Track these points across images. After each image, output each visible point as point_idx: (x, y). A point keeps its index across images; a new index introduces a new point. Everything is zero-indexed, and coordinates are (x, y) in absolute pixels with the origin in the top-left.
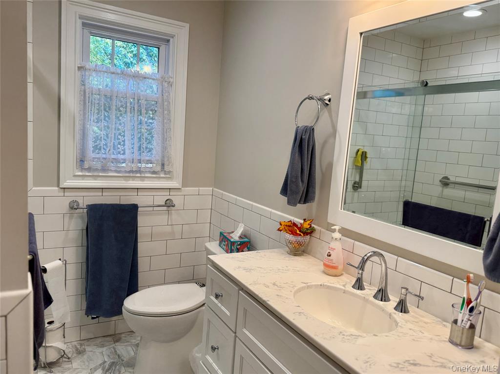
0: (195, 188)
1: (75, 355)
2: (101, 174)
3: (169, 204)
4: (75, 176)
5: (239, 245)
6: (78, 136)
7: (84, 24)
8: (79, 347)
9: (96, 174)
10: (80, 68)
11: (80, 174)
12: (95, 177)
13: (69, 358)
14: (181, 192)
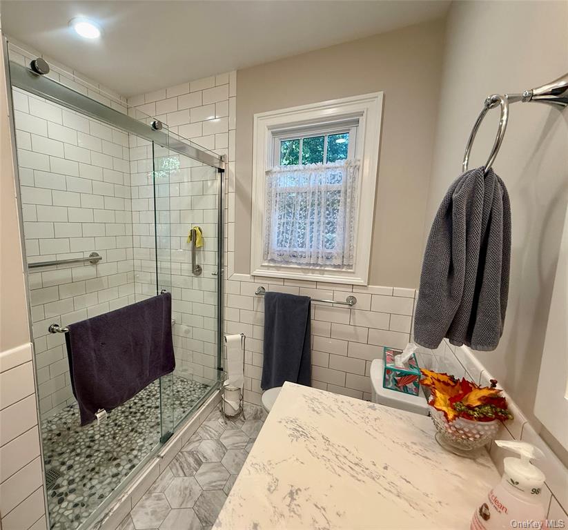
0: (389, 288)
1: (251, 418)
2: (283, 266)
3: (352, 302)
4: (262, 266)
5: (398, 376)
6: (265, 232)
7: (273, 134)
8: (259, 412)
9: (278, 265)
10: (267, 173)
11: (266, 264)
12: (278, 268)
13: (245, 419)
14: (367, 289)
